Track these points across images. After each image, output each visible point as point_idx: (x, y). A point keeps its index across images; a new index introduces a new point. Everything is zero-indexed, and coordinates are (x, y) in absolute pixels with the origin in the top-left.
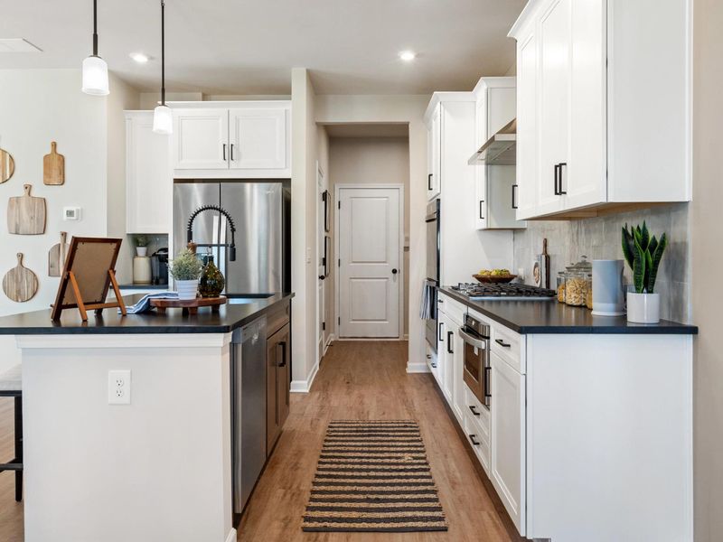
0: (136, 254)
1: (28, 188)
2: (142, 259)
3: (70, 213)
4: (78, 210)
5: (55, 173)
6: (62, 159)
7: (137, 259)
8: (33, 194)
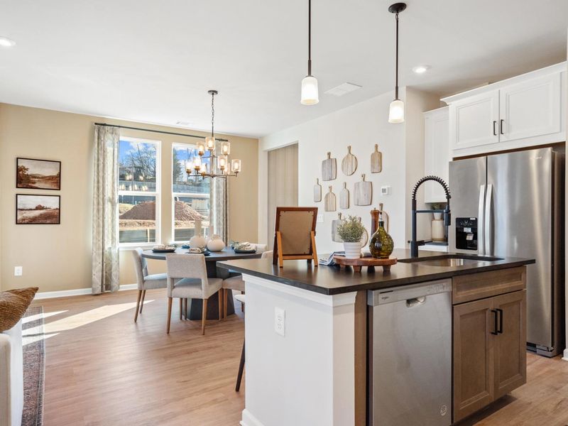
0: (433, 218)
1: (363, 176)
2: (437, 222)
3: (384, 191)
4: (388, 188)
5: (376, 165)
6: (380, 154)
7: (434, 222)
8: (366, 180)
